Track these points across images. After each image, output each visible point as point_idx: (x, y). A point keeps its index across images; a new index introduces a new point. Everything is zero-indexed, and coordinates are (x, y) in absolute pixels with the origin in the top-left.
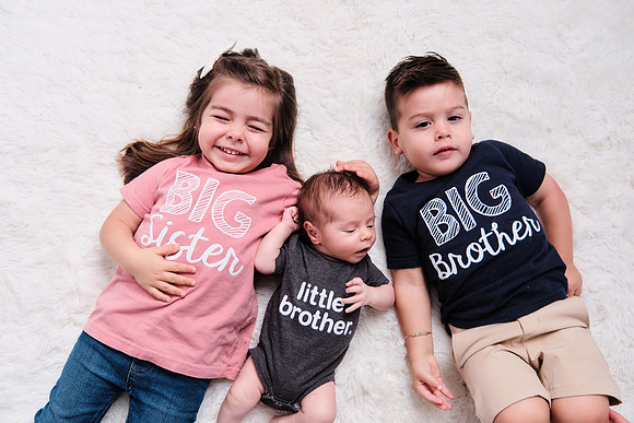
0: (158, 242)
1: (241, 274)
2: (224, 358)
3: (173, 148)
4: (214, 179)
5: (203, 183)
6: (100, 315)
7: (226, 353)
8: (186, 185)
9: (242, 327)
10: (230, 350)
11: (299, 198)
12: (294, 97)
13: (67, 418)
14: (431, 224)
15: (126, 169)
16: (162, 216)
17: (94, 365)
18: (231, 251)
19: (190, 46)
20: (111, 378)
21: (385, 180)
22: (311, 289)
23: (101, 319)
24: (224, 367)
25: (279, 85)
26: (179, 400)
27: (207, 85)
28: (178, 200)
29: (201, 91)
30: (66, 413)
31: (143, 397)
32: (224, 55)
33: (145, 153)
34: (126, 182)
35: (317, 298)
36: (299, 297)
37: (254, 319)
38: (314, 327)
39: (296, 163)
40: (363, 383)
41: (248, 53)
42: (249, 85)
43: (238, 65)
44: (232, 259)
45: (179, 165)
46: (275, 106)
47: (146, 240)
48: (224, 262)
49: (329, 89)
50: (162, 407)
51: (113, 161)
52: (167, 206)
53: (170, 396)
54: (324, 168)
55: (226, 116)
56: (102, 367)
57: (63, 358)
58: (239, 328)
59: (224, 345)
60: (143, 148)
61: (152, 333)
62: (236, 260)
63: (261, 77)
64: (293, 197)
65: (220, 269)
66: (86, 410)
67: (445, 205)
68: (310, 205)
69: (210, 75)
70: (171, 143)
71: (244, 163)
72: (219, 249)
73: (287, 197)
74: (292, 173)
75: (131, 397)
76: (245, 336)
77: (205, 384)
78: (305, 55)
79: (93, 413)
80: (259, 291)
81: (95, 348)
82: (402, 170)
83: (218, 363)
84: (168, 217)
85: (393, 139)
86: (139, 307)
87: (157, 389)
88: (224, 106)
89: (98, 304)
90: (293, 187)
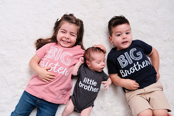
0: (46, 66)
1: (68, 75)
2: (63, 98)
3: (50, 40)
4: (61, 49)
5: (58, 50)
6: (29, 86)
7: (64, 97)
8: (53, 50)
9: (68, 90)
10: (65, 96)
11: (84, 54)
12: (83, 27)
13: (20, 114)
14: (120, 62)
15: (37, 46)
16: (47, 59)
17: (28, 100)
18: (66, 69)
19: (54, 13)
20: (32, 103)
21: (108, 50)
22: (88, 79)
23: (30, 87)
24: (63, 101)
25: (79, 23)
26: (51, 110)
27: (60, 23)
28: (51, 55)
29: (58, 25)
30: (20, 113)
31: (41, 108)
32: (64, 15)
33: (42, 42)
34: (37, 50)
35: (89, 82)
36: (84, 82)
37: (71, 88)
38: (88, 90)
39: (84, 45)
40: (102, 105)
41: (71, 15)
42: (71, 24)
43: (68, 18)
44: (66, 71)
45: (51, 45)
46: (78, 29)
47: (42, 66)
48: (64, 72)
49: (92, 25)
50: (46, 112)
51: (33, 44)
52: (48, 56)
53: (48, 108)
54: (91, 46)
55: (64, 32)
56: (30, 100)
57: (19, 98)
58: (67, 90)
59: (63, 94)
60: (42, 40)
61: (44, 91)
62: (67, 71)
63: (74, 21)
64: (83, 54)
65: (63, 74)
66: (25, 112)
67: (124, 57)
68: (88, 56)
69: (60, 21)
70: (49, 39)
71: (69, 45)
72: (62, 68)
73: (81, 54)
74: (82, 48)
75: (38, 109)
76: (69, 92)
77: (58, 105)
78: (86, 15)
79: (27, 113)
80: (73, 80)
81: (28, 95)
82: (113, 47)
83: (61, 99)
84: (49, 59)
85: (110, 39)
86: (40, 84)
87: (45, 106)
88: (64, 29)
89: (29, 83)
90: (82, 51)
